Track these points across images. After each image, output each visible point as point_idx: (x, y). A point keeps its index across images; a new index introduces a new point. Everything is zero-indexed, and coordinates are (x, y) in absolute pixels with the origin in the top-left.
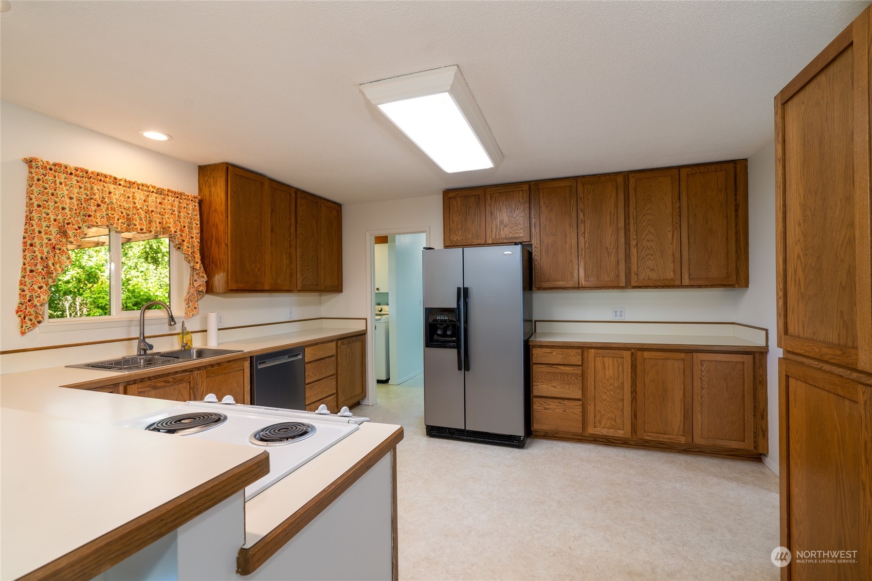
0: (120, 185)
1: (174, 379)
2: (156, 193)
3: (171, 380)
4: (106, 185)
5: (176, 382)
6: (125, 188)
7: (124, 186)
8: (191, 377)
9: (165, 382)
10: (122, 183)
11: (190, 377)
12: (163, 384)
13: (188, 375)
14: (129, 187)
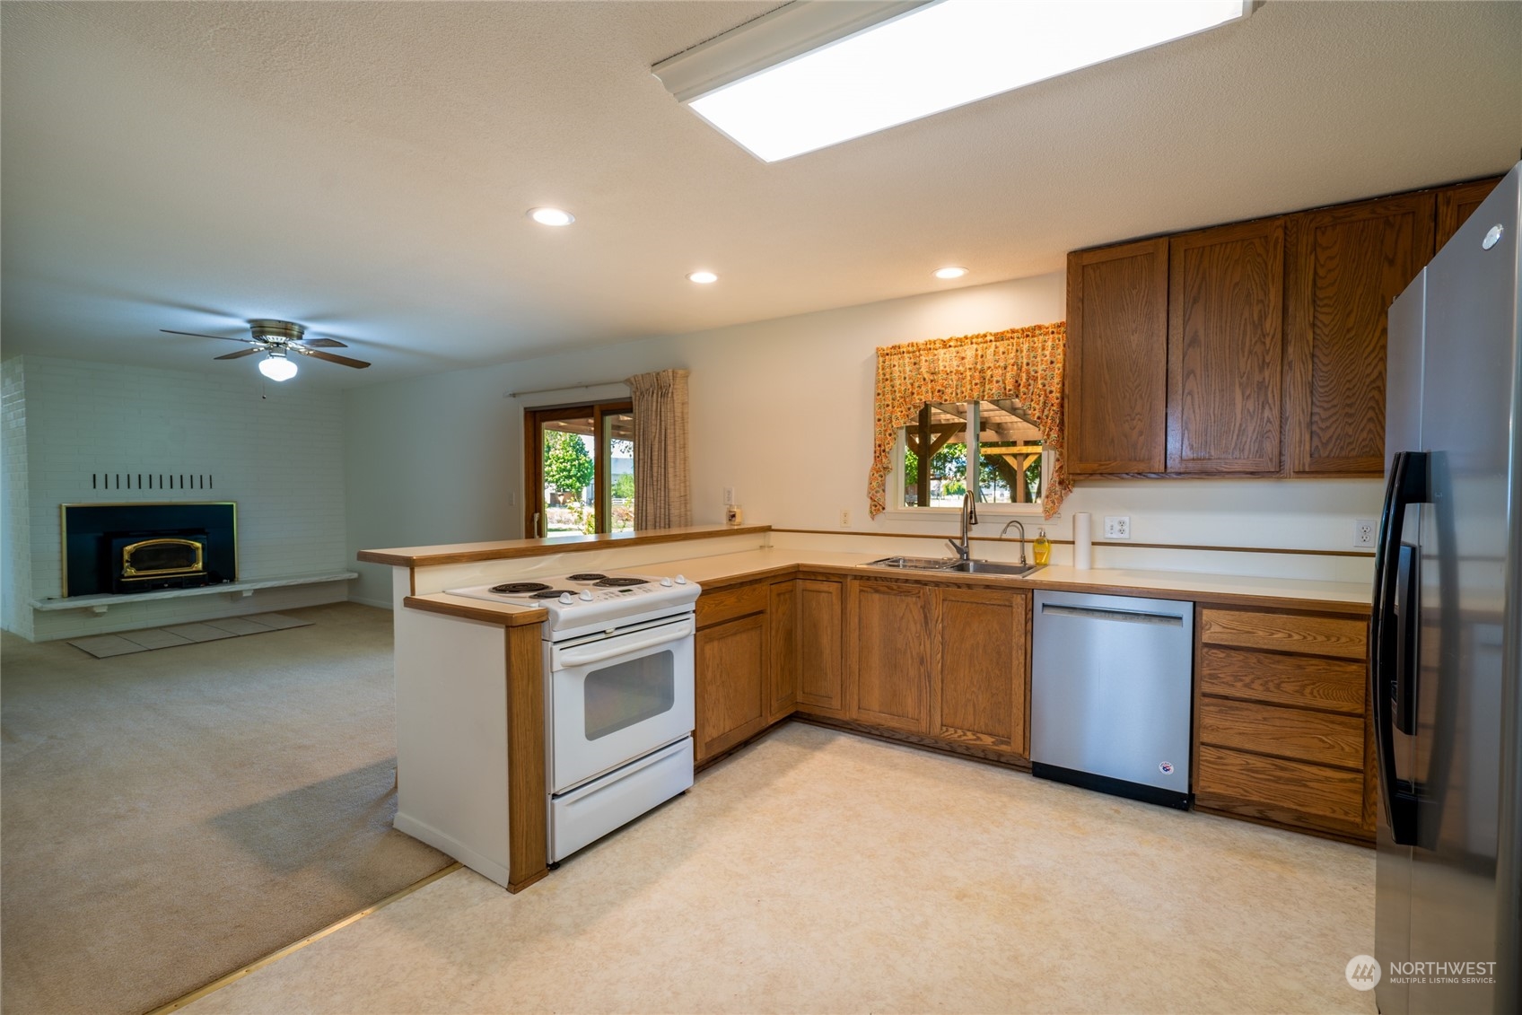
0: (950, 346)
1: (899, 587)
2: (996, 341)
3: (895, 587)
4: (936, 352)
5: (901, 592)
6: (957, 349)
7: (955, 347)
8: (922, 592)
9: (888, 587)
10: (952, 344)
11: (919, 592)
12: (885, 589)
13: (917, 587)
14: (961, 345)
